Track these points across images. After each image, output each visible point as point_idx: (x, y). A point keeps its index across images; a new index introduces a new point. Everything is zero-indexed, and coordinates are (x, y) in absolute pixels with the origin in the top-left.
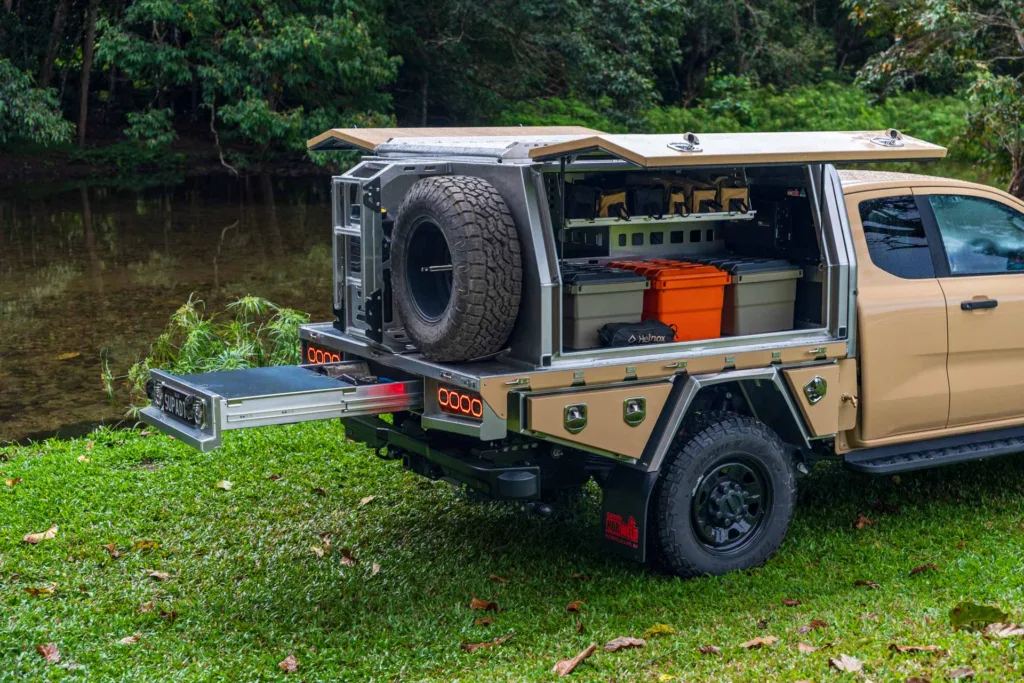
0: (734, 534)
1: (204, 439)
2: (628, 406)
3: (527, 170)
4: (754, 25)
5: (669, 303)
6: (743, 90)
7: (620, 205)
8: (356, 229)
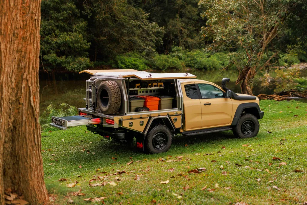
0: (161, 146)
1: (64, 128)
2: (140, 122)
3: (122, 80)
4: (183, 33)
5: (148, 104)
6: (180, 50)
7: (139, 86)
8: (90, 90)
